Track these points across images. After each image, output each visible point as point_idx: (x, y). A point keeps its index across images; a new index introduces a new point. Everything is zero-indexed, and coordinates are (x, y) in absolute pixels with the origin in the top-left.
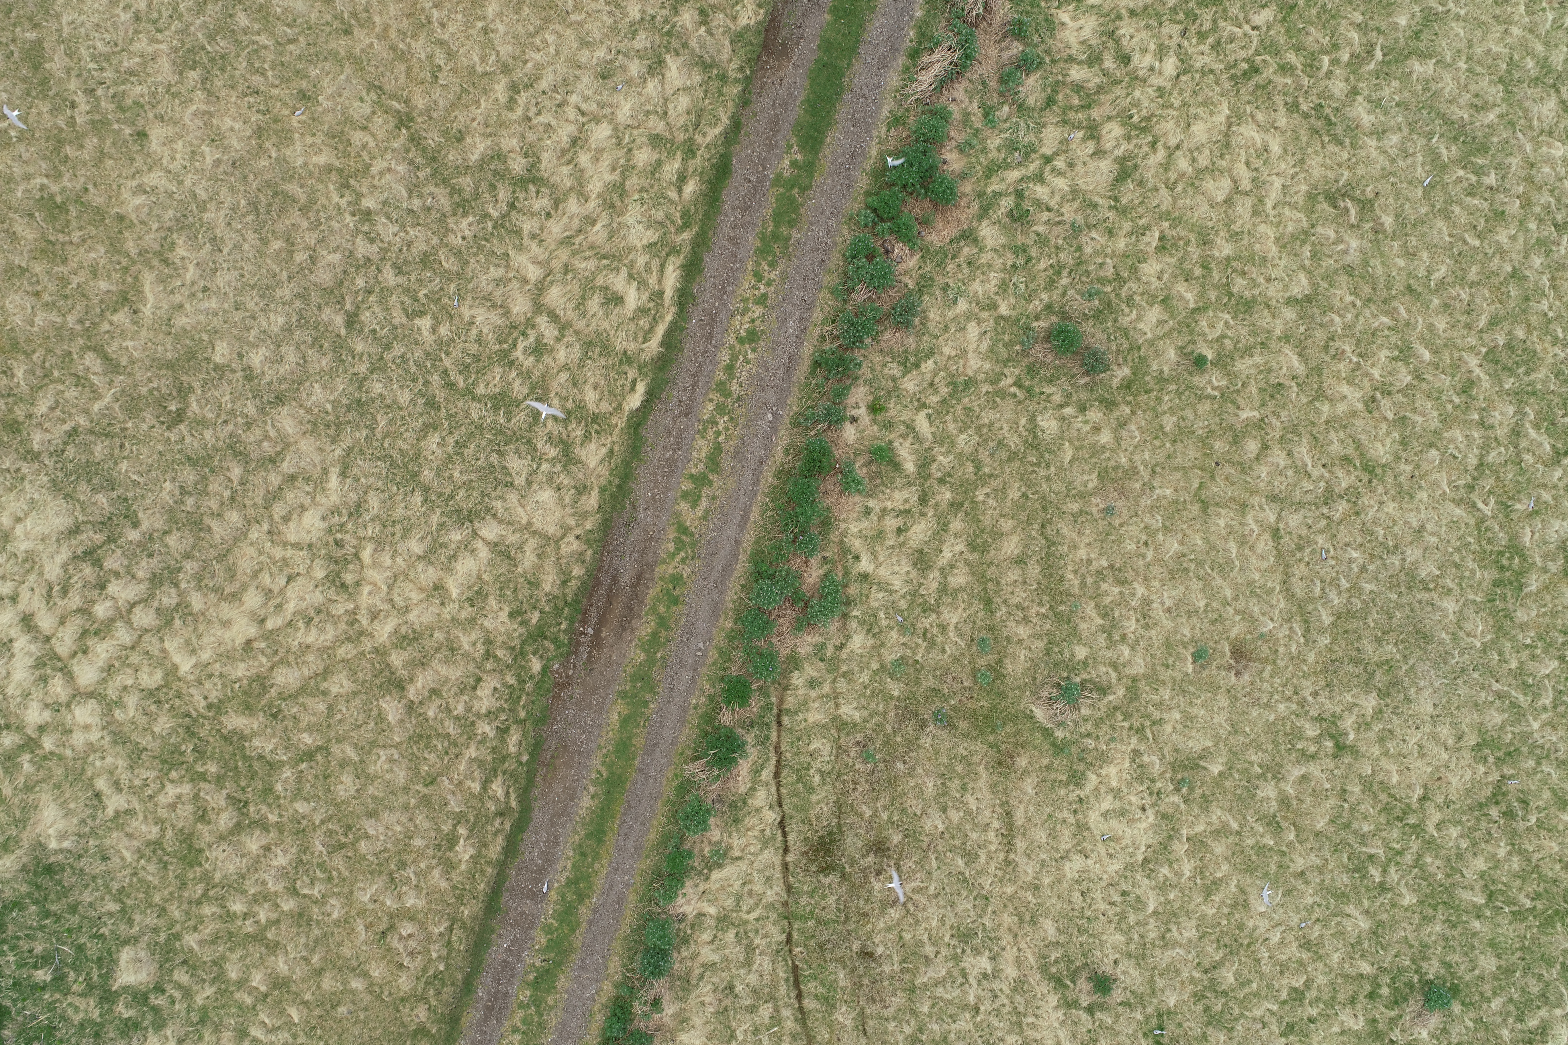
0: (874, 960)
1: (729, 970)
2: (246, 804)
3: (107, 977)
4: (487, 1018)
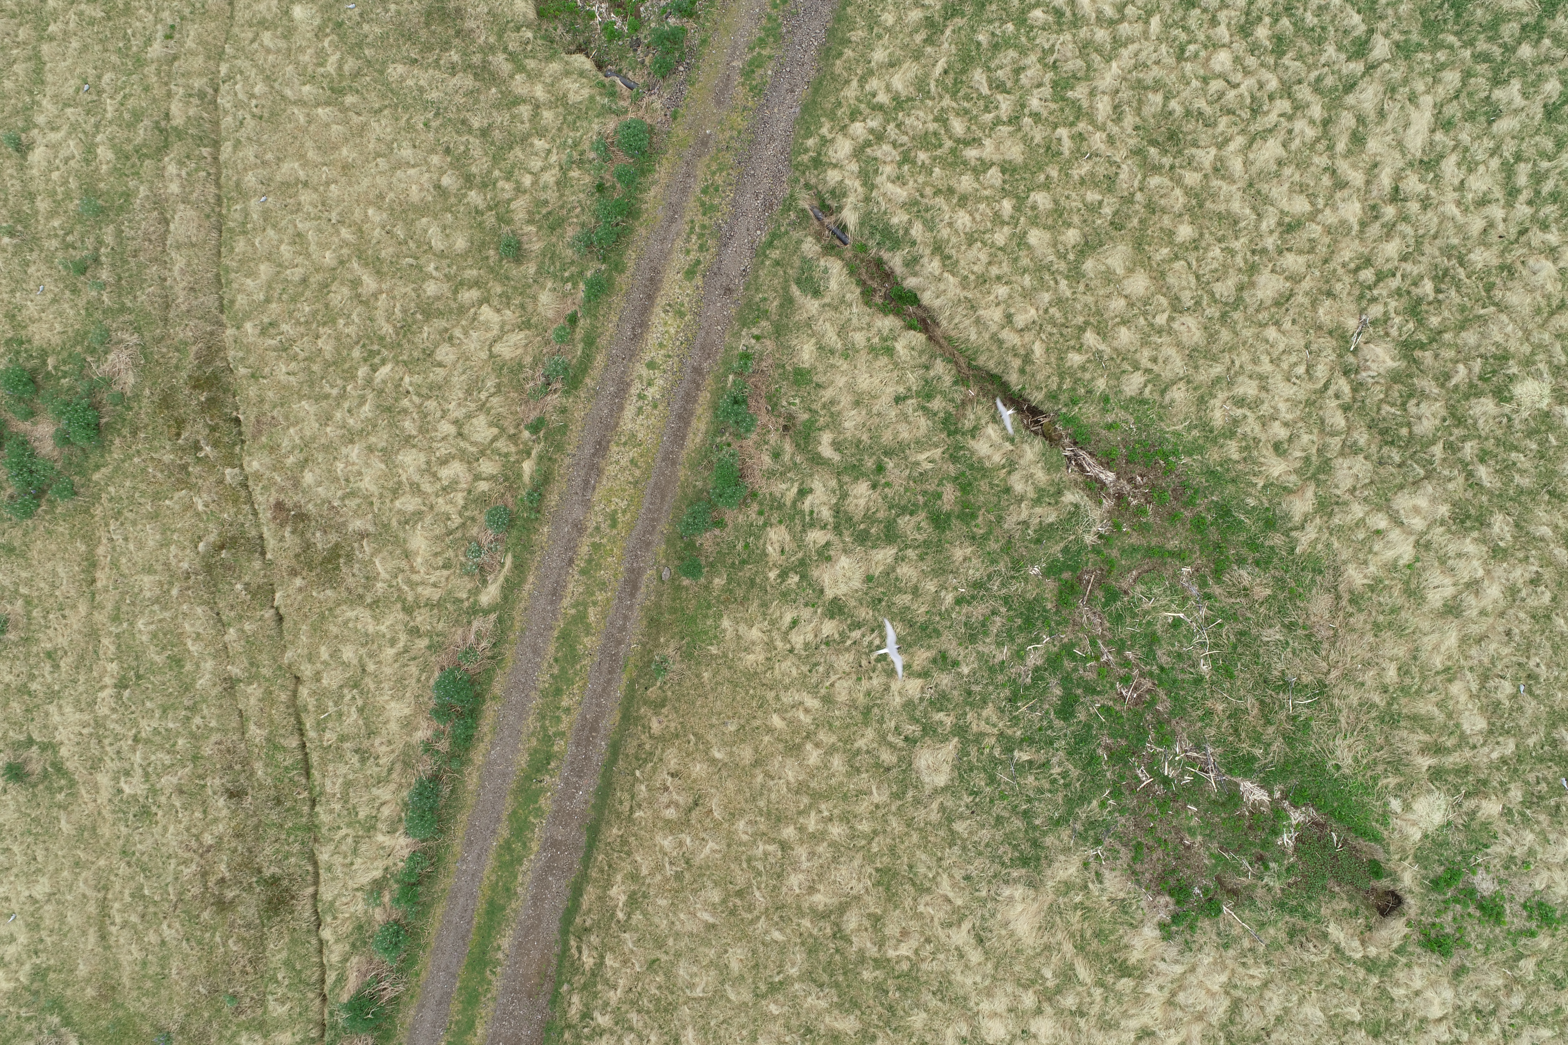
0: (227, 790)
1: (365, 776)
2: (834, 935)
3: (963, 753)
4: (596, 720)
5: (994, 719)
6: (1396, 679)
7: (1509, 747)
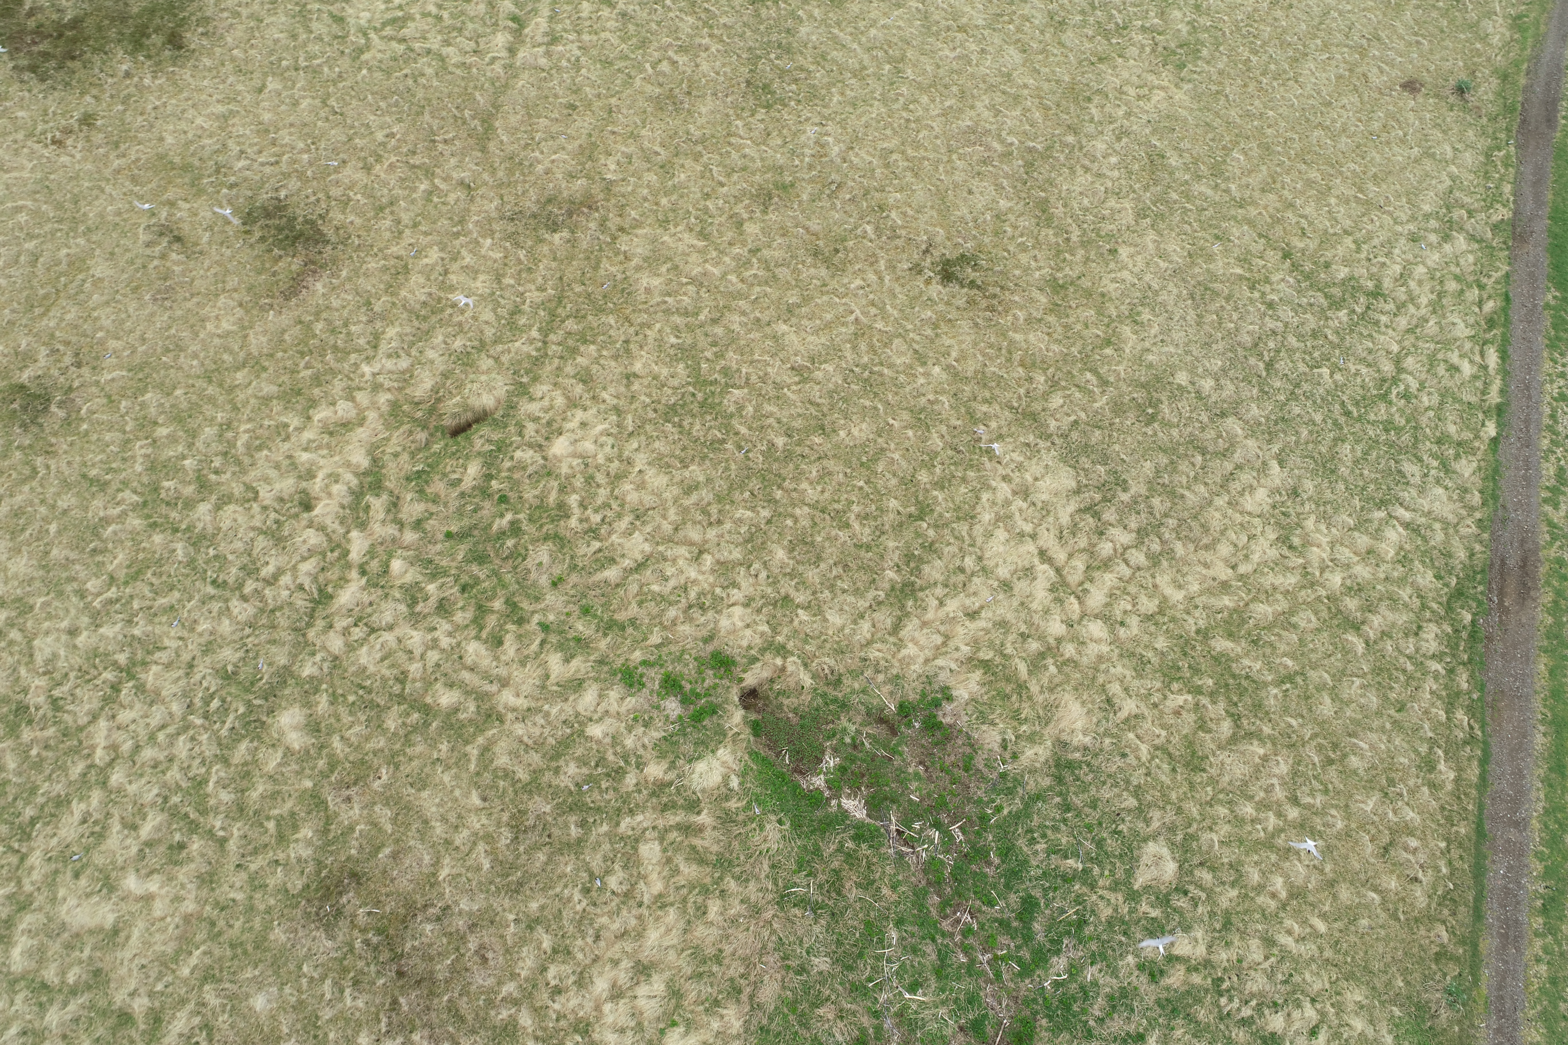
3: (1129, 874)
5: (1101, 904)
6: (710, 903)
7: (626, 824)
